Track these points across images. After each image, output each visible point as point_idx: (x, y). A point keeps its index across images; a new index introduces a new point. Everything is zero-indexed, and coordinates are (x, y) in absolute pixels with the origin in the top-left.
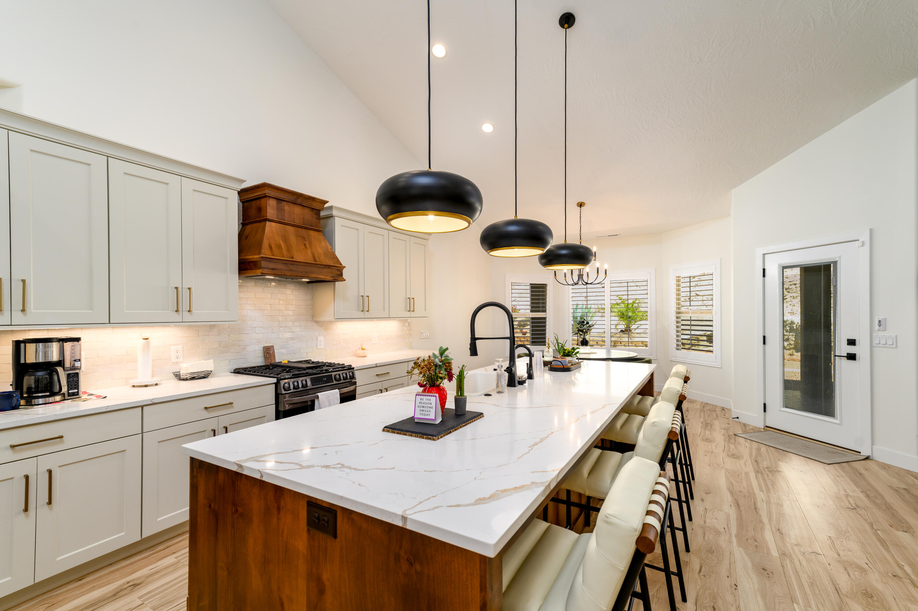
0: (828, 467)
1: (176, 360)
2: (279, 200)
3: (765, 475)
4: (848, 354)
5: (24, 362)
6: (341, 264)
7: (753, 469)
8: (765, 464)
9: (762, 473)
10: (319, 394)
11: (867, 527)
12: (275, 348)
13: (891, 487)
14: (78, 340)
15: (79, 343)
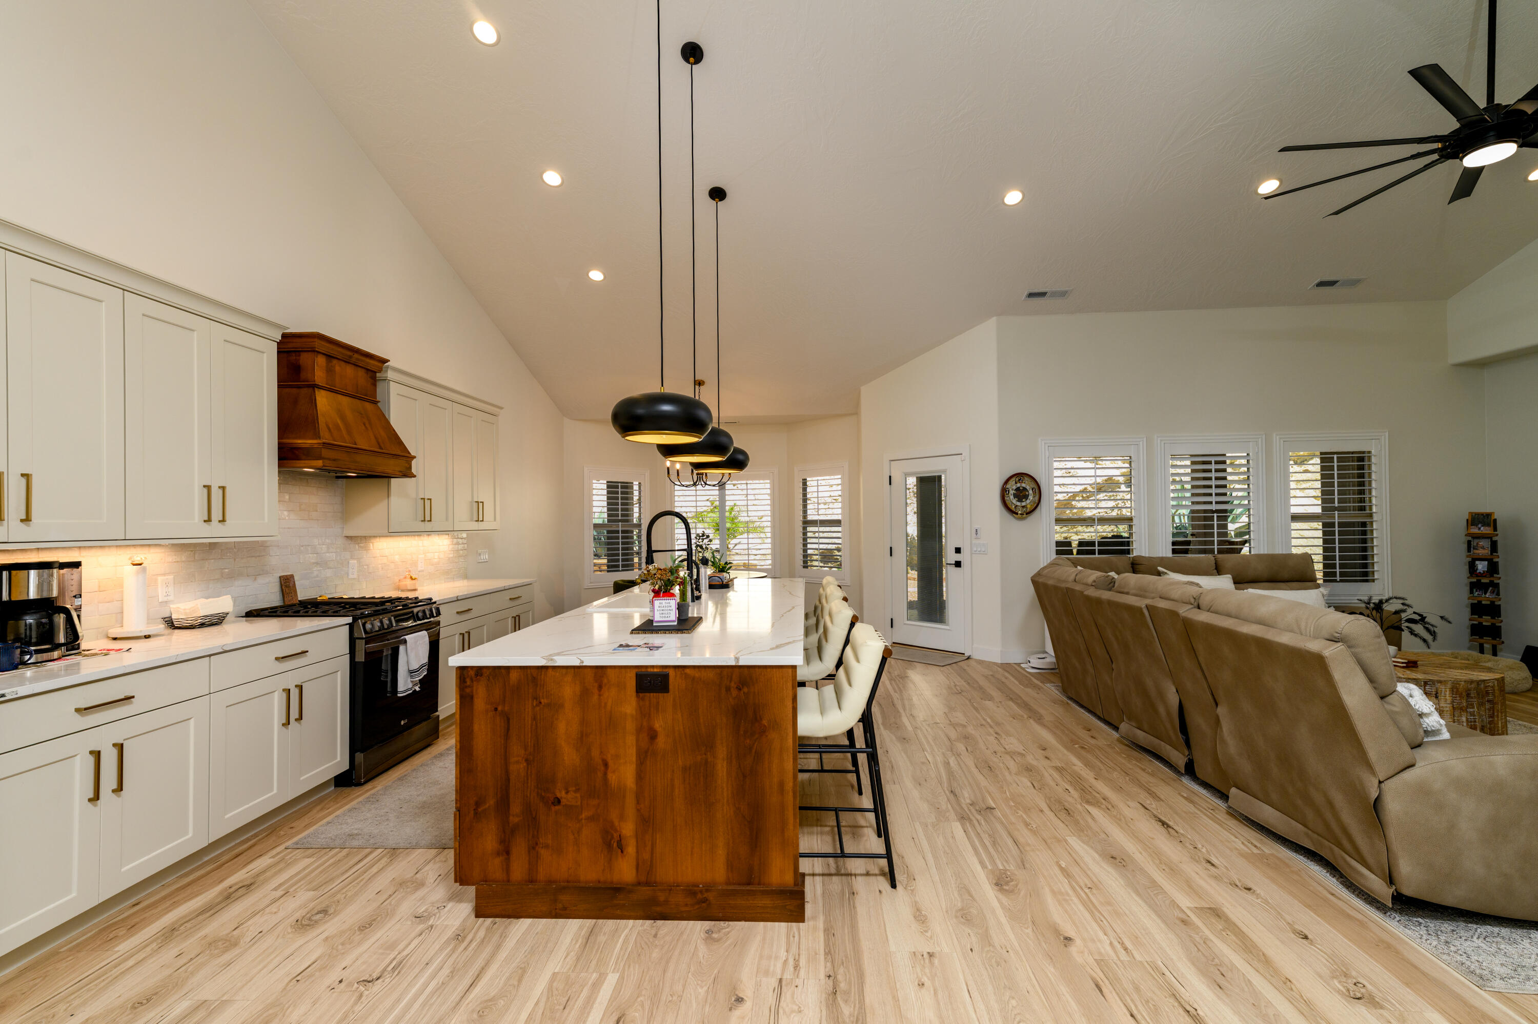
0: (942, 669)
1: (165, 599)
2: (329, 357)
3: (897, 681)
4: (956, 561)
5: (8, 599)
6: (409, 453)
7: (887, 678)
8: (896, 673)
9: (895, 680)
10: (406, 637)
11: (967, 702)
12: (296, 578)
13: (983, 675)
14: (77, 565)
15: (79, 569)
